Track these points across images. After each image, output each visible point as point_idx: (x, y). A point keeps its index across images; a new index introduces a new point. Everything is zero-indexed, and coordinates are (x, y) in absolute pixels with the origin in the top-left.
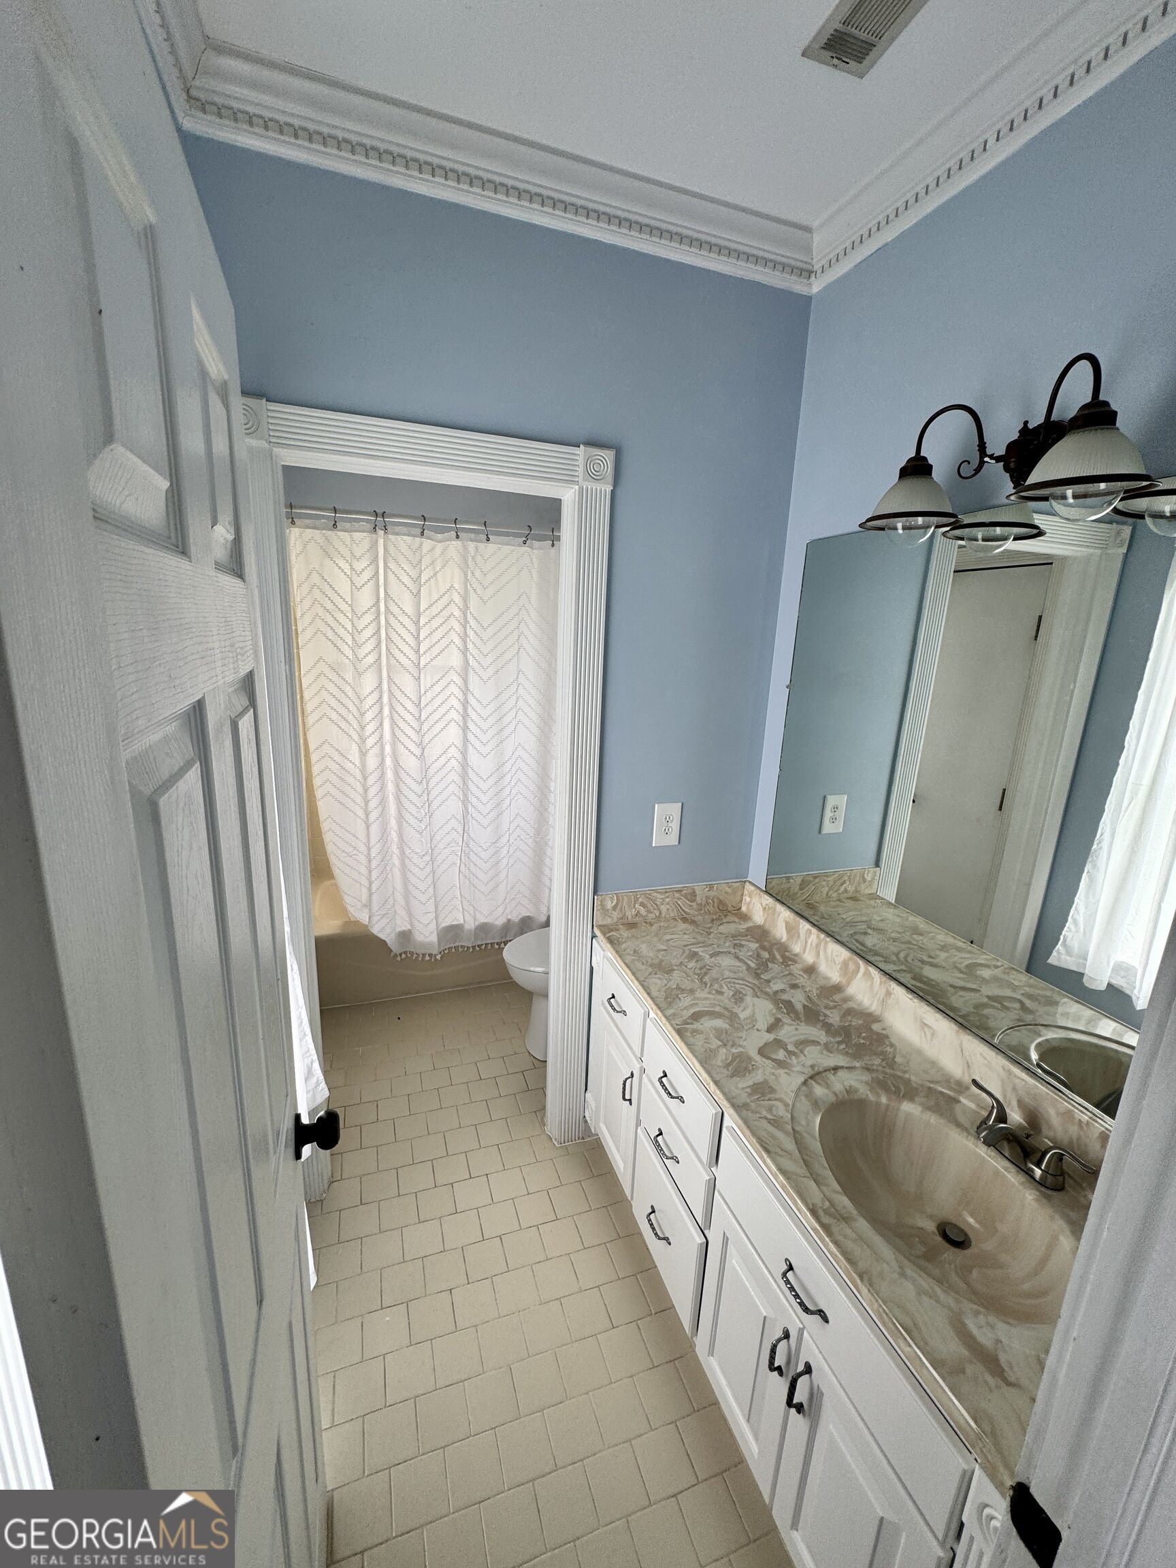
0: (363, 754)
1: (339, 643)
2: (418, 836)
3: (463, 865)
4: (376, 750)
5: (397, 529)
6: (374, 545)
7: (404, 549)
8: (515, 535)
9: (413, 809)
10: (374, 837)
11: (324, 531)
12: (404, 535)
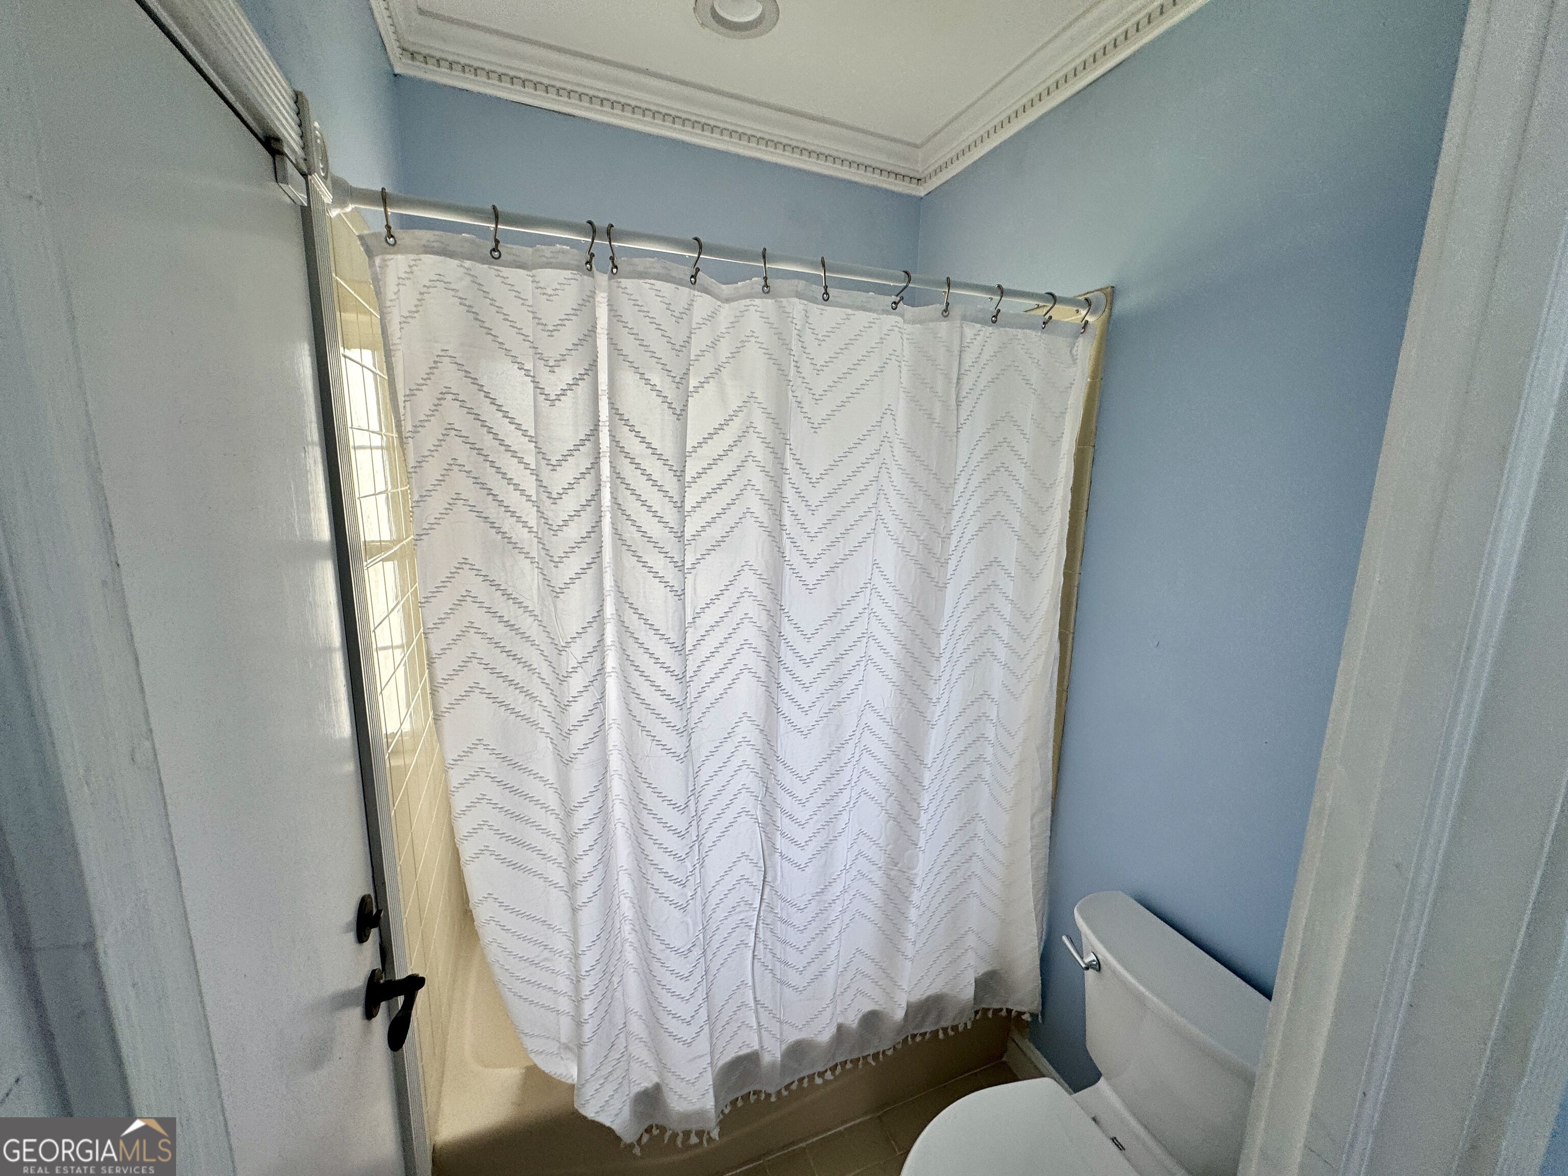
0: (564, 762)
1: (508, 524)
2: (677, 913)
3: (760, 946)
4: (591, 753)
5: (641, 264)
6: (588, 302)
7: (656, 308)
8: (881, 290)
9: (669, 865)
10: (587, 934)
11: (468, 263)
12: (658, 277)
